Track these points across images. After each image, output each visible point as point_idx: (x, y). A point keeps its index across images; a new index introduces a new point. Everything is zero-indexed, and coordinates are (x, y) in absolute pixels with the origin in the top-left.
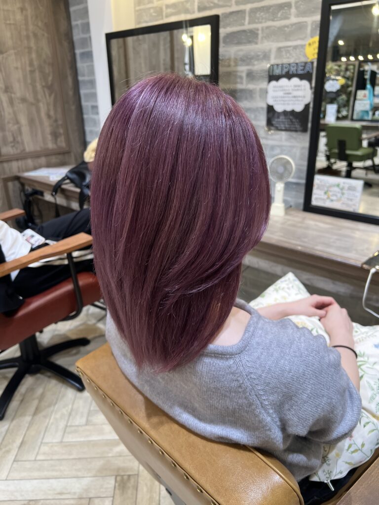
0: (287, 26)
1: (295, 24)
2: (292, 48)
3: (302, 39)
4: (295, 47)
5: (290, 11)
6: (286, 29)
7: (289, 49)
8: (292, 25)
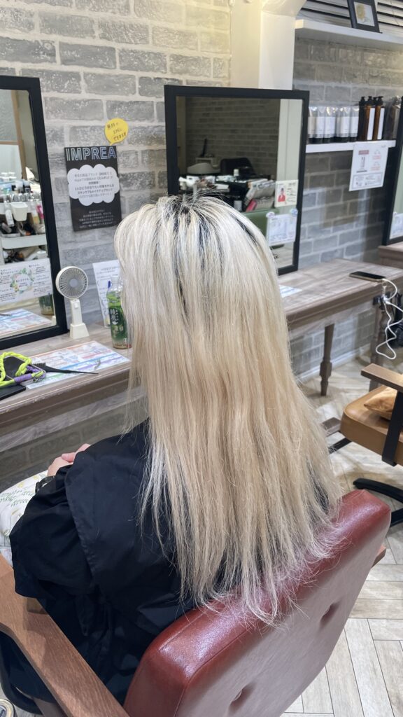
0: (79, 102)
1: (88, 100)
2: (89, 129)
3: (100, 120)
4: (93, 128)
5: (79, 85)
6: (78, 104)
7: (85, 129)
8: (85, 101)
